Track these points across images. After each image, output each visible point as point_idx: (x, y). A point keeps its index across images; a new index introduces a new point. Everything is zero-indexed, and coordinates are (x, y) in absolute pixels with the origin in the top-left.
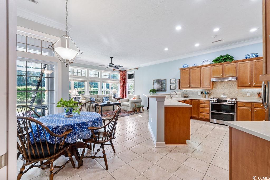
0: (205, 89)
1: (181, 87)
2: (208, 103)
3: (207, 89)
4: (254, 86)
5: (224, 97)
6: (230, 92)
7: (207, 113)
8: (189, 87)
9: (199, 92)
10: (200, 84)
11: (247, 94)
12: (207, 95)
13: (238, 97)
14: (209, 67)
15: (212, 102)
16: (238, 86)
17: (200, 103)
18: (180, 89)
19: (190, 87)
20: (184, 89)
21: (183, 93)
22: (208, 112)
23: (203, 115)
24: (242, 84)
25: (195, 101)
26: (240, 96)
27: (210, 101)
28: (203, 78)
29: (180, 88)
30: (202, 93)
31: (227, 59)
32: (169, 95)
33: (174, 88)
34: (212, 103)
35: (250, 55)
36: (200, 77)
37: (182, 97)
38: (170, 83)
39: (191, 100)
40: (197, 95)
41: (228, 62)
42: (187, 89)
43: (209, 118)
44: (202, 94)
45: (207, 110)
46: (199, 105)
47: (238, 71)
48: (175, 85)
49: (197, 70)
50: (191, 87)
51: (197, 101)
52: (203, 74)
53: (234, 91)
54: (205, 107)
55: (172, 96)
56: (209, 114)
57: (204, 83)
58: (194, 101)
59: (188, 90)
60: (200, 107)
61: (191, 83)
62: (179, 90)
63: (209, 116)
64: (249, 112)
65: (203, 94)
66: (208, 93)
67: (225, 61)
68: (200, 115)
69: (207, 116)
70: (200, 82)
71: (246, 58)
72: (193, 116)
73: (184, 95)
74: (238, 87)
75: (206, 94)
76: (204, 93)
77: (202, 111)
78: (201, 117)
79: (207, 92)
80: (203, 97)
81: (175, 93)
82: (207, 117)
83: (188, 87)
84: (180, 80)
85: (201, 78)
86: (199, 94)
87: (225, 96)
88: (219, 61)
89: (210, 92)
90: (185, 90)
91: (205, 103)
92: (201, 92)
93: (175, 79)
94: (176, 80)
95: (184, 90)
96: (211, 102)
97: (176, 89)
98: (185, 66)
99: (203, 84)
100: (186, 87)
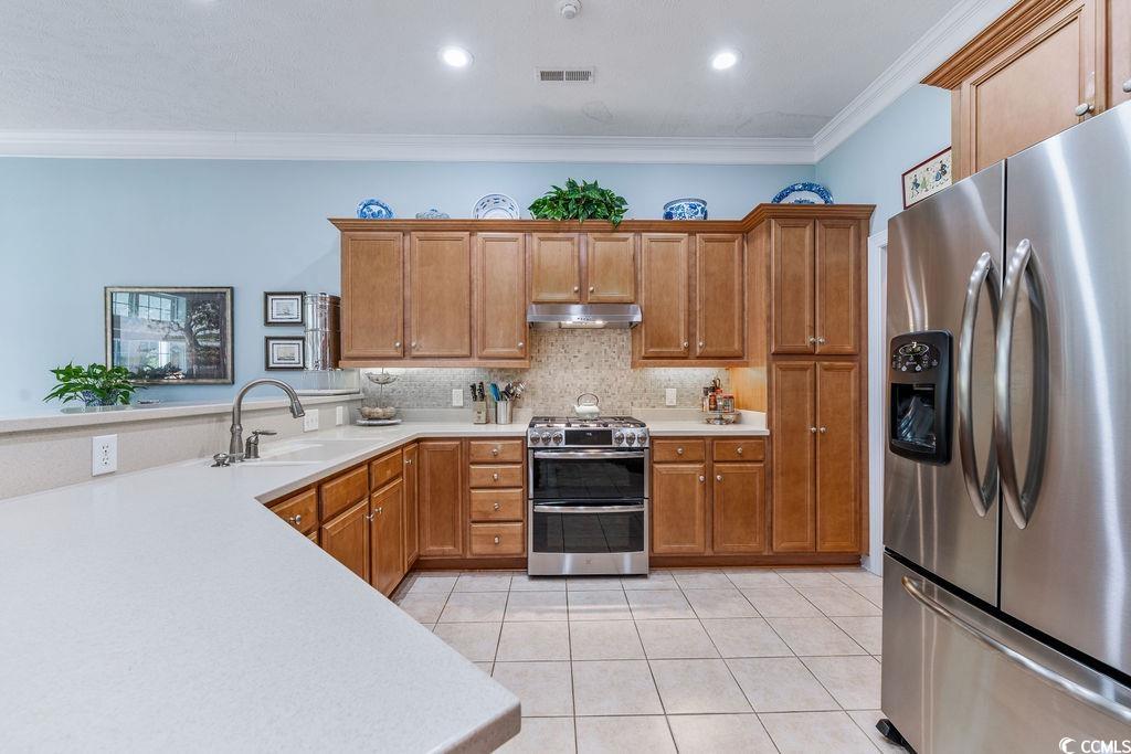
0: (491, 370)
1: (345, 352)
2: (517, 456)
3: (501, 369)
4: (698, 358)
5: (591, 414)
6: (604, 387)
7: (511, 518)
8: (399, 354)
9: (459, 387)
10: (467, 340)
11: (664, 396)
12: (501, 405)
13: (633, 409)
14: (516, 240)
15: (540, 449)
16: (643, 354)
17: (472, 459)
18: (336, 365)
19: (405, 355)
20: (369, 370)
21: (362, 395)
22: (518, 515)
23: (488, 538)
24: (658, 346)
25: (442, 451)
26: (641, 406)
27: (530, 444)
28: (484, 301)
29: (335, 355)
30: (477, 392)
31: (599, 204)
32: (219, 416)
33: (297, 362)
34: (540, 454)
35: (683, 204)
36: (466, 292)
37: (352, 421)
38: (267, 323)
39: (418, 441)
40: (448, 404)
41: (605, 222)
42: (386, 370)
43: (525, 549)
44: (475, 398)
45: (509, 503)
46: (466, 475)
47: (642, 276)
48: (303, 339)
49: (449, 246)
50: (415, 353)
51: (453, 451)
52: (484, 276)
53: (619, 381)
54: (504, 482)
55: (248, 427)
56: (525, 529)
57: (489, 329)
58: (434, 451)
59: (393, 371)
60: (473, 483)
61: (414, 329)
62: (332, 376)
63: (525, 535)
64: (698, 485)
65: (483, 396)
66: (507, 392)
67: (590, 217)
68: (473, 538)
69: (512, 537)
70: (467, 320)
71: (669, 216)
72: (433, 549)
73: (367, 410)
74: (645, 358)
75: (500, 396)
76: (489, 392)
77: (486, 513)
78: (478, 548)
79: (502, 387)
80: (483, 415)
81: (286, 401)
82: (513, 548)
83: (393, 353)
84: (335, 301)
85: (475, 296)
86: (458, 397)
87: (595, 409)
88: (566, 206)
89: (517, 384)
90: (377, 371)
91: (499, 458)
92: (473, 387)
93: (303, 294)
94: (309, 301)
95: (369, 376)
96: (535, 450)
97: (310, 365)
98: (375, 209)
99: (484, 334)
100: (380, 352)
